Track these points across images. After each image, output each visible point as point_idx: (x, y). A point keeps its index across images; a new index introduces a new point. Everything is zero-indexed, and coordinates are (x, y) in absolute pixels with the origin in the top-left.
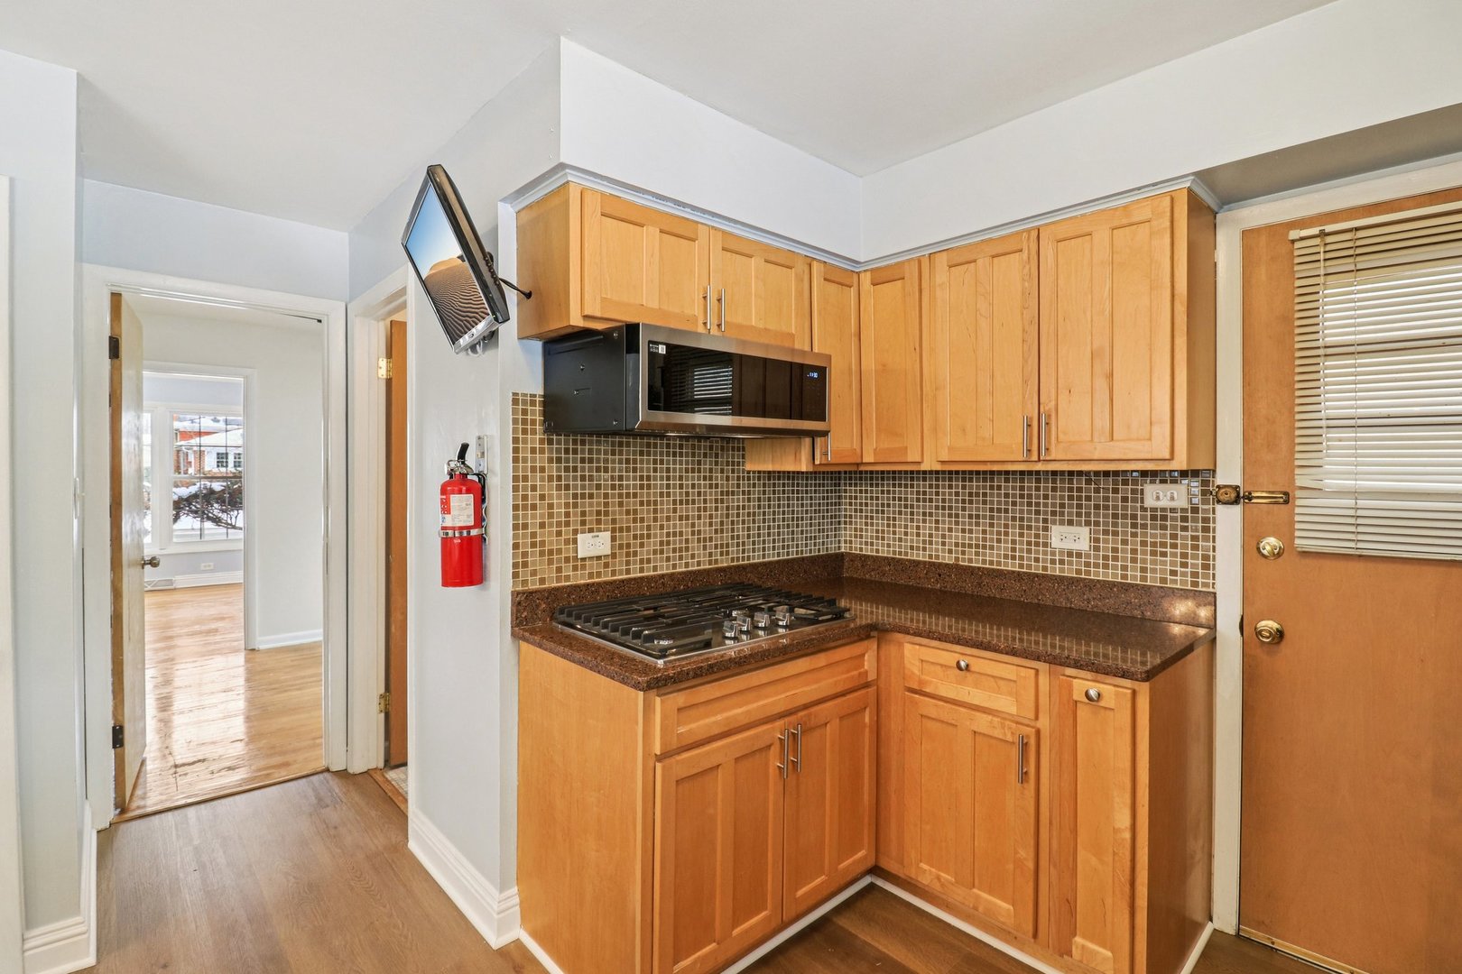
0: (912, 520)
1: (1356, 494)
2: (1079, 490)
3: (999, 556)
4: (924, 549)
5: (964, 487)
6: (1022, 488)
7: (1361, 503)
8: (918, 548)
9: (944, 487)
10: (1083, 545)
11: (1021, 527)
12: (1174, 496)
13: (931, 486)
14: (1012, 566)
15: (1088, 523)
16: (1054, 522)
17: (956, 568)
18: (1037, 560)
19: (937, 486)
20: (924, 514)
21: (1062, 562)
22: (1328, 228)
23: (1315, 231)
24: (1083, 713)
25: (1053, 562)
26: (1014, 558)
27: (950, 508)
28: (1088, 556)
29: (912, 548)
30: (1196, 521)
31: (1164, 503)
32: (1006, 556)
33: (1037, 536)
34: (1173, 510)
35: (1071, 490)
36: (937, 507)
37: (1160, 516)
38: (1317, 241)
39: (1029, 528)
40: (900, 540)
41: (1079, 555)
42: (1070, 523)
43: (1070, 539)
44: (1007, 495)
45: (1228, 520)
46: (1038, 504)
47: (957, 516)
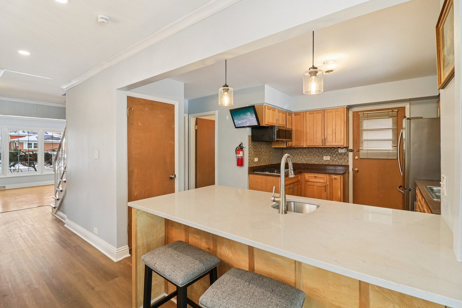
0: (298, 156)
1: (367, 150)
2: (328, 150)
3: (314, 162)
4: (301, 161)
5: (308, 150)
6: (319, 150)
7: (368, 151)
8: (299, 161)
9: (304, 150)
10: (329, 159)
11: (318, 156)
12: (343, 151)
13: (302, 150)
15: (330, 155)
16: (324, 156)
17: (307, 164)
18: (321, 162)
19: (303, 150)
20: (300, 155)
21: (325, 162)
22: (364, 113)
23: (362, 113)
24: (334, 181)
25: (324, 162)
26: (317, 162)
27: (306, 154)
28: (330, 161)
29: (298, 161)
30: (346, 155)
31: (341, 152)
32: (316, 162)
33: (321, 158)
34: (343, 153)
35: (327, 150)
36: (303, 154)
37: (341, 154)
38: (363, 115)
39: (320, 157)
40: (296, 160)
41: (328, 161)
42: (327, 155)
43: (327, 158)
44: (316, 151)
45: (351, 154)
46: (321, 153)
47: (307, 155)
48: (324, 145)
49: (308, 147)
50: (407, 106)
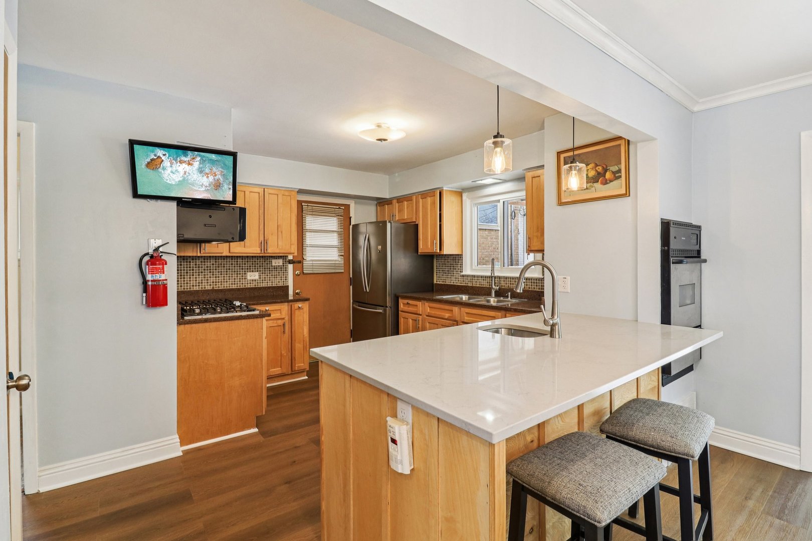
1: (313, 261)
2: (255, 262)
3: (229, 284)
4: (199, 286)
5: (216, 262)
6: (237, 262)
7: (314, 262)
8: (196, 286)
9: (207, 262)
10: (257, 277)
11: (237, 274)
12: (280, 262)
13: (202, 262)
14: (234, 287)
15: (258, 271)
16: (248, 272)
17: (213, 291)
18: (242, 284)
19: (204, 262)
20: (199, 272)
21: (250, 283)
22: (309, 205)
23: (307, 204)
24: (297, 312)
25: (248, 284)
26: (235, 284)
27: (210, 269)
28: (258, 280)
29: (193, 286)
30: (284, 269)
31: (277, 264)
32: (232, 284)
33: (242, 276)
34: (279, 266)
35: (252, 262)
36: (204, 270)
37: (276, 268)
38: (307, 207)
39: (240, 274)
40: (187, 283)
41: (255, 281)
42: (253, 271)
43: (253, 277)
44: (232, 264)
45: (290, 267)
46: (242, 267)
47: (213, 272)
48: (263, 252)
49: (232, 257)
50: (352, 204)
